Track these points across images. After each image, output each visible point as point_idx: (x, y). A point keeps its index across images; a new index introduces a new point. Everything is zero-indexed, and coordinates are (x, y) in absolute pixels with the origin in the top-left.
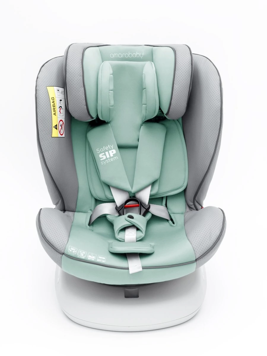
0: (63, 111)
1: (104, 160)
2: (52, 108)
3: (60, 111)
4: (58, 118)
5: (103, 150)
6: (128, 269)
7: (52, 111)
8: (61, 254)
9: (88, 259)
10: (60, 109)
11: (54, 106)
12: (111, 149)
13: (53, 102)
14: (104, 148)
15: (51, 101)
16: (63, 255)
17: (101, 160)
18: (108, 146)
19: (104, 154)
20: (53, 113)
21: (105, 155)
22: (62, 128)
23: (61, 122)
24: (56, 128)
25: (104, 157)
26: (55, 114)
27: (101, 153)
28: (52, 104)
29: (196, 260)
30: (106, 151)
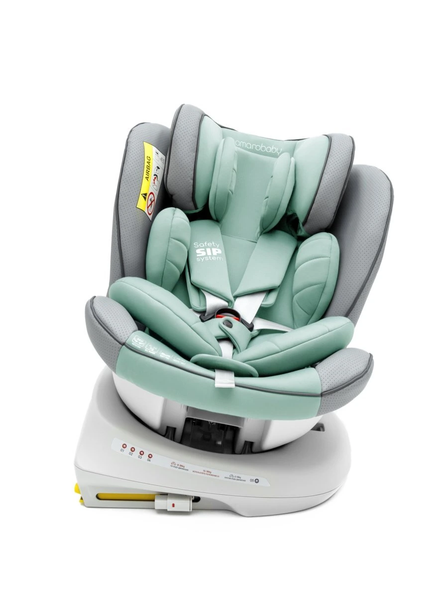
0: (158, 183)
1: (202, 257)
2: (145, 169)
3: (154, 180)
4: (150, 186)
5: (204, 246)
6: (214, 379)
7: (145, 173)
8: (120, 343)
9: (161, 356)
10: (155, 178)
11: (148, 167)
12: (216, 247)
13: (149, 163)
14: (206, 243)
15: (146, 160)
16: (124, 346)
17: (198, 255)
18: (212, 243)
19: (204, 249)
20: (145, 176)
21: (206, 251)
22: (151, 204)
23: (152, 195)
24: (145, 198)
25: (204, 254)
26: (147, 178)
27: (199, 248)
28: (146, 164)
29: (322, 395)
30: (208, 247)
